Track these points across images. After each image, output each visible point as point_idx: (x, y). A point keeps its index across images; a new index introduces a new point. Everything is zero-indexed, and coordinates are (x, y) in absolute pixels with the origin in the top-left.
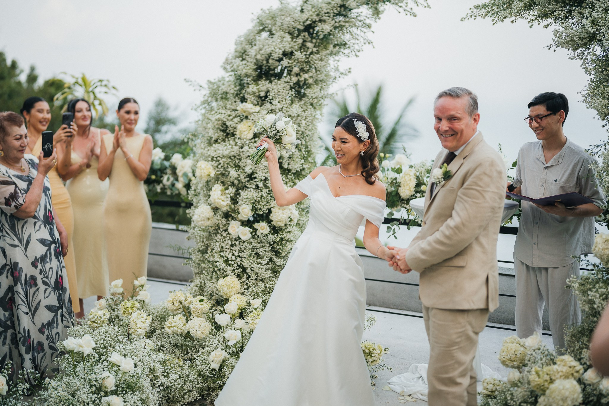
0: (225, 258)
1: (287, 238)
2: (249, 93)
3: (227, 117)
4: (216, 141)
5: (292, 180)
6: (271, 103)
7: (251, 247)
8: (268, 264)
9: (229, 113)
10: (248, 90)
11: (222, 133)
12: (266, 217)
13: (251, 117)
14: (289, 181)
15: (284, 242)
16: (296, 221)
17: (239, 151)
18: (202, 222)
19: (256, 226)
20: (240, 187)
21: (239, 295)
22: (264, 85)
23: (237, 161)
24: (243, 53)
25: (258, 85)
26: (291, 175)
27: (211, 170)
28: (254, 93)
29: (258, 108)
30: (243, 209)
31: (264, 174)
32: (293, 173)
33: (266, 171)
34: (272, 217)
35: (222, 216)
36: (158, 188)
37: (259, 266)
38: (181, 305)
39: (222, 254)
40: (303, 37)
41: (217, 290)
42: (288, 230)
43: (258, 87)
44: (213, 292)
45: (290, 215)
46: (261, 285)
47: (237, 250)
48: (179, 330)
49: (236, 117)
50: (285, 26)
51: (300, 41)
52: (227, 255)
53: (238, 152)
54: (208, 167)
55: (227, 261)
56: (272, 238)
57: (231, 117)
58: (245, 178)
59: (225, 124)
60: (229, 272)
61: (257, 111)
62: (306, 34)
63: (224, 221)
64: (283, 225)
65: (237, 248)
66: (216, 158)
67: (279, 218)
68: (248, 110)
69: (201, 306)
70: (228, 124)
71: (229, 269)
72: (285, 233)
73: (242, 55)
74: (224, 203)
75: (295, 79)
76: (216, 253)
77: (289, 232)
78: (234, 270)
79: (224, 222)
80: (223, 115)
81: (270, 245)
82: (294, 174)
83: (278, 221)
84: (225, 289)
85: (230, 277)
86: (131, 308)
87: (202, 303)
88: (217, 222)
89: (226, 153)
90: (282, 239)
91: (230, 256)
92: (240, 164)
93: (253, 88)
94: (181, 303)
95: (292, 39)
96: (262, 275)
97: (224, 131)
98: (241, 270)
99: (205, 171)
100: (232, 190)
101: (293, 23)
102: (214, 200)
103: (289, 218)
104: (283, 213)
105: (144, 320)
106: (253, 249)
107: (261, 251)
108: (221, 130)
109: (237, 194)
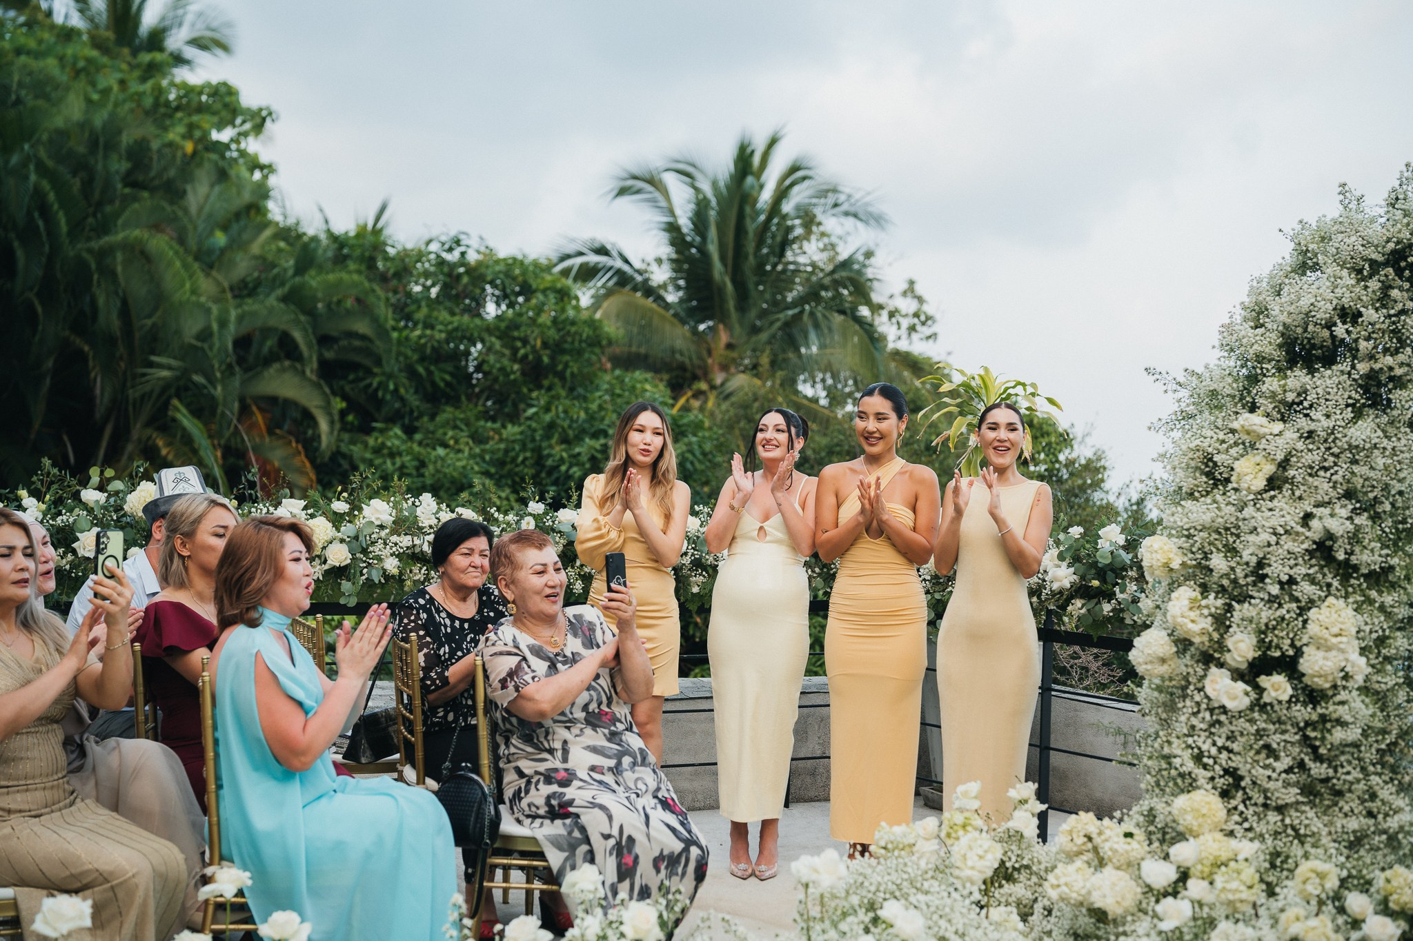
0: (1196, 750)
1: (1334, 716)
2: (1263, 395)
3: (1217, 445)
4: (1191, 495)
5: (1362, 590)
6: (1306, 415)
7: (1253, 729)
8: (1289, 771)
9: (1221, 436)
10: (1264, 388)
11: (1204, 479)
12: (1289, 665)
13: (1262, 444)
14: (1354, 592)
15: (1328, 725)
16: (1359, 679)
17: (1237, 519)
18: (1149, 667)
19: (1263, 680)
20: (1235, 594)
21: (1219, 836)
22: (1298, 378)
23: (1231, 540)
24: (1259, 313)
25: (1286, 377)
26: (1357, 579)
27: (1171, 556)
28: (1273, 395)
29: (1278, 427)
30: (1236, 643)
31: (1287, 569)
32: (1363, 575)
33: (1292, 562)
34: (1305, 665)
35: (1196, 658)
36: (1107, 608)
37: (1269, 772)
38: (1090, 845)
39: (1190, 740)
40: (1382, 278)
41: (1174, 821)
42: (1338, 698)
43: (1282, 382)
44: (1166, 825)
45: (1343, 664)
46: (1273, 817)
47: (1224, 736)
48: (1074, 895)
49: (1236, 444)
50: (1345, 255)
51: (1374, 284)
52: (1200, 744)
53: (1233, 520)
54: (1166, 548)
55: (1198, 758)
56: (1302, 713)
57: (1225, 446)
58: (1246, 576)
59: (1211, 460)
60: (1201, 782)
61: (1276, 432)
62: (1390, 270)
63: (1199, 670)
64: (1327, 685)
65: (1224, 731)
66: (1188, 530)
67: (1317, 668)
68: (1255, 428)
69: (1128, 847)
70: (1217, 458)
71: (1202, 775)
72: (1334, 704)
73: (1258, 316)
74: (1198, 626)
75: (1363, 368)
76: (1178, 738)
77: (1342, 703)
78: (1212, 779)
79: (1201, 672)
80: (1208, 439)
81: (1300, 729)
82: (1367, 577)
83: (1314, 676)
84: (1189, 818)
85: (1202, 792)
86: (964, 826)
87: (1129, 840)
88: (1184, 670)
89: (1207, 518)
90: (1324, 719)
91: (1205, 747)
92: (1238, 545)
93: (1271, 384)
94: (1090, 839)
95: (1358, 281)
96: (1277, 795)
97: (1209, 475)
98: (1231, 780)
99: (1159, 557)
100: (1215, 603)
101: (1361, 248)
102: (1174, 617)
103: (1342, 670)
104: (1325, 658)
105: (981, 853)
106: (1259, 734)
107: (1275, 740)
108: (1203, 473)
109: (1229, 608)
